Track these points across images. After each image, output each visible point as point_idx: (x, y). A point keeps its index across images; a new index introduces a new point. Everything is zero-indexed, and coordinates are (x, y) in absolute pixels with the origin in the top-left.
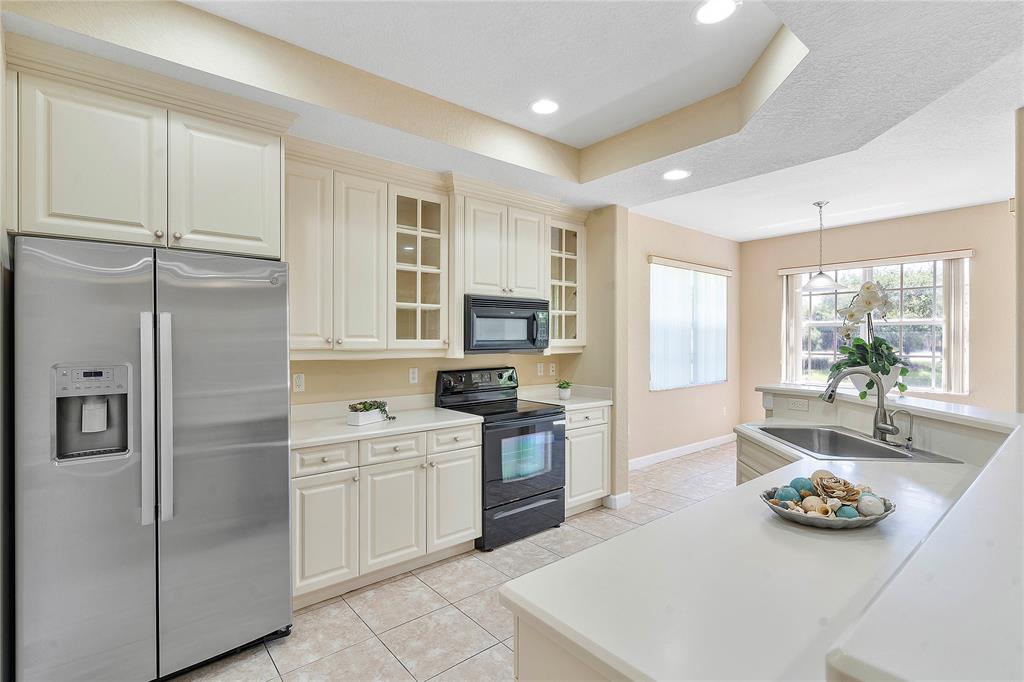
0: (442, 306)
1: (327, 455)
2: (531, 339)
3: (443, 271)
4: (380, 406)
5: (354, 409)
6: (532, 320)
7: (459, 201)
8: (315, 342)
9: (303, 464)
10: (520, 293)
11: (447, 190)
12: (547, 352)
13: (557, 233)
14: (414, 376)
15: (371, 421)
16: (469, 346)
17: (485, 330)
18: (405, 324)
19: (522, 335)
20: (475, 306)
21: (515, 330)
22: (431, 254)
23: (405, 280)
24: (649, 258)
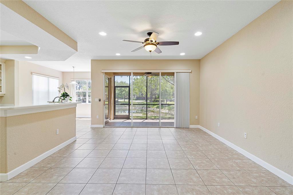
24: (32, 73)
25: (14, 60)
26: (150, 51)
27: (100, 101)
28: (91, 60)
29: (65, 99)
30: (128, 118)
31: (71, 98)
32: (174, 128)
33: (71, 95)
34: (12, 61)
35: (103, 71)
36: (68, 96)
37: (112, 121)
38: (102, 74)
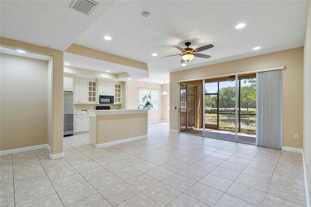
0: (96, 97)
1: (78, 115)
2: (111, 101)
3: (96, 92)
4: (86, 111)
5: (82, 111)
6: (111, 99)
7: (98, 82)
8: (77, 102)
9: (75, 116)
10: (109, 95)
11: (97, 80)
12: (114, 104)
13: (116, 86)
14: (92, 107)
15: (85, 112)
16: (100, 103)
17: (102, 100)
18: (90, 99)
19: (109, 101)
20: (101, 97)
21: (108, 100)
22: (94, 89)
23: (90, 93)
24: (139, 88)
25: (125, 81)
26: (188, 61)
27: (176, 108)
28: (170, 73)
29: (147, 107)
30: (216, 127)
31: (152, 105)
32: (255, 146)
33: (152, 104)
34: (125, 82)
35: (178, 82)
36: (150, 104)
37: (198, 129)
38: (178, 84)
